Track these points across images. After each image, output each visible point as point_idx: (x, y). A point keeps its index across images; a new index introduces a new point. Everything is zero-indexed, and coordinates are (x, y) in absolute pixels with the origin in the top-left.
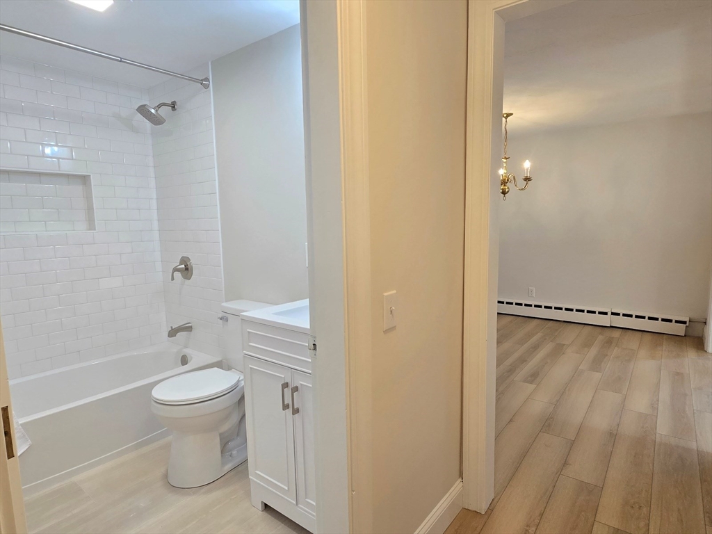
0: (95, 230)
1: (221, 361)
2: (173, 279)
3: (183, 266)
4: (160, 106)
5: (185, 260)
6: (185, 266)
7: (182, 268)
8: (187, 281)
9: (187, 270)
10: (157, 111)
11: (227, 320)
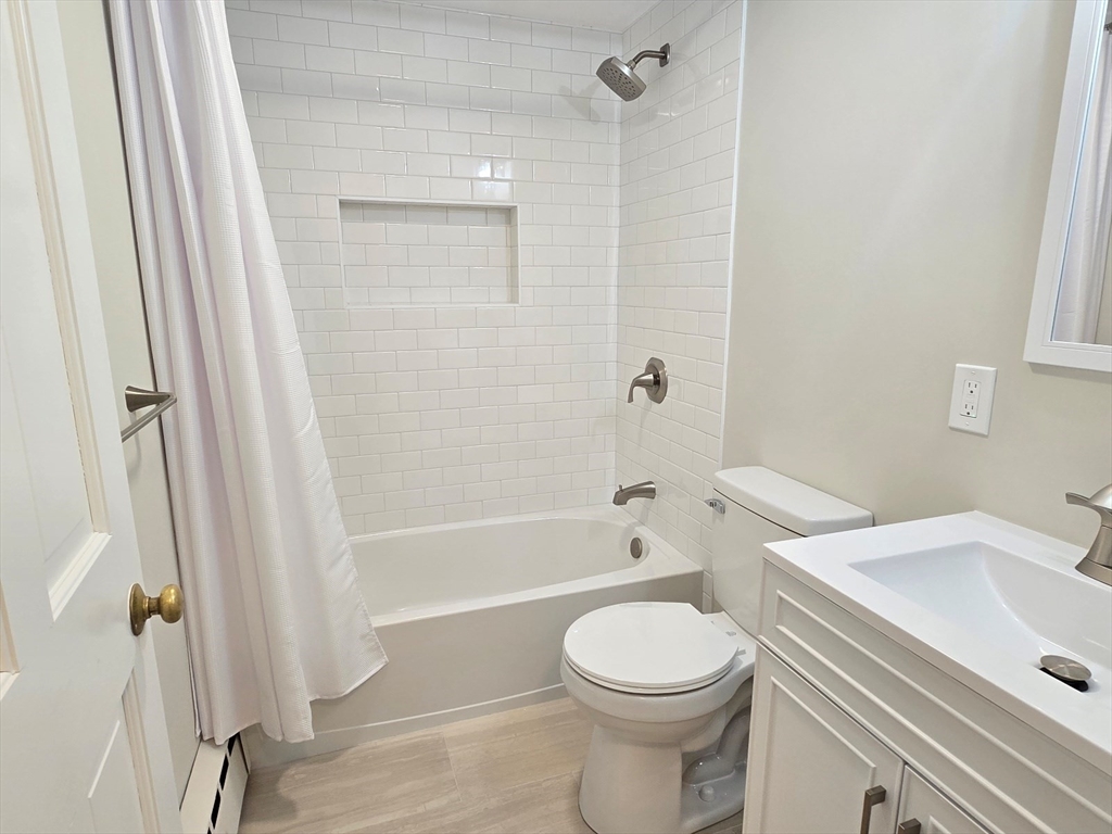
0: (518, 303)
1: (701, 573)
2: (631, 399)
3: (651, 377)
4: (637, 59)
5: (654, 367)
6: (654, 376)
7: (649, 381)
8: (655, 405)
9: (656, 384)
10: (632, 69)
11: (723, 511)
